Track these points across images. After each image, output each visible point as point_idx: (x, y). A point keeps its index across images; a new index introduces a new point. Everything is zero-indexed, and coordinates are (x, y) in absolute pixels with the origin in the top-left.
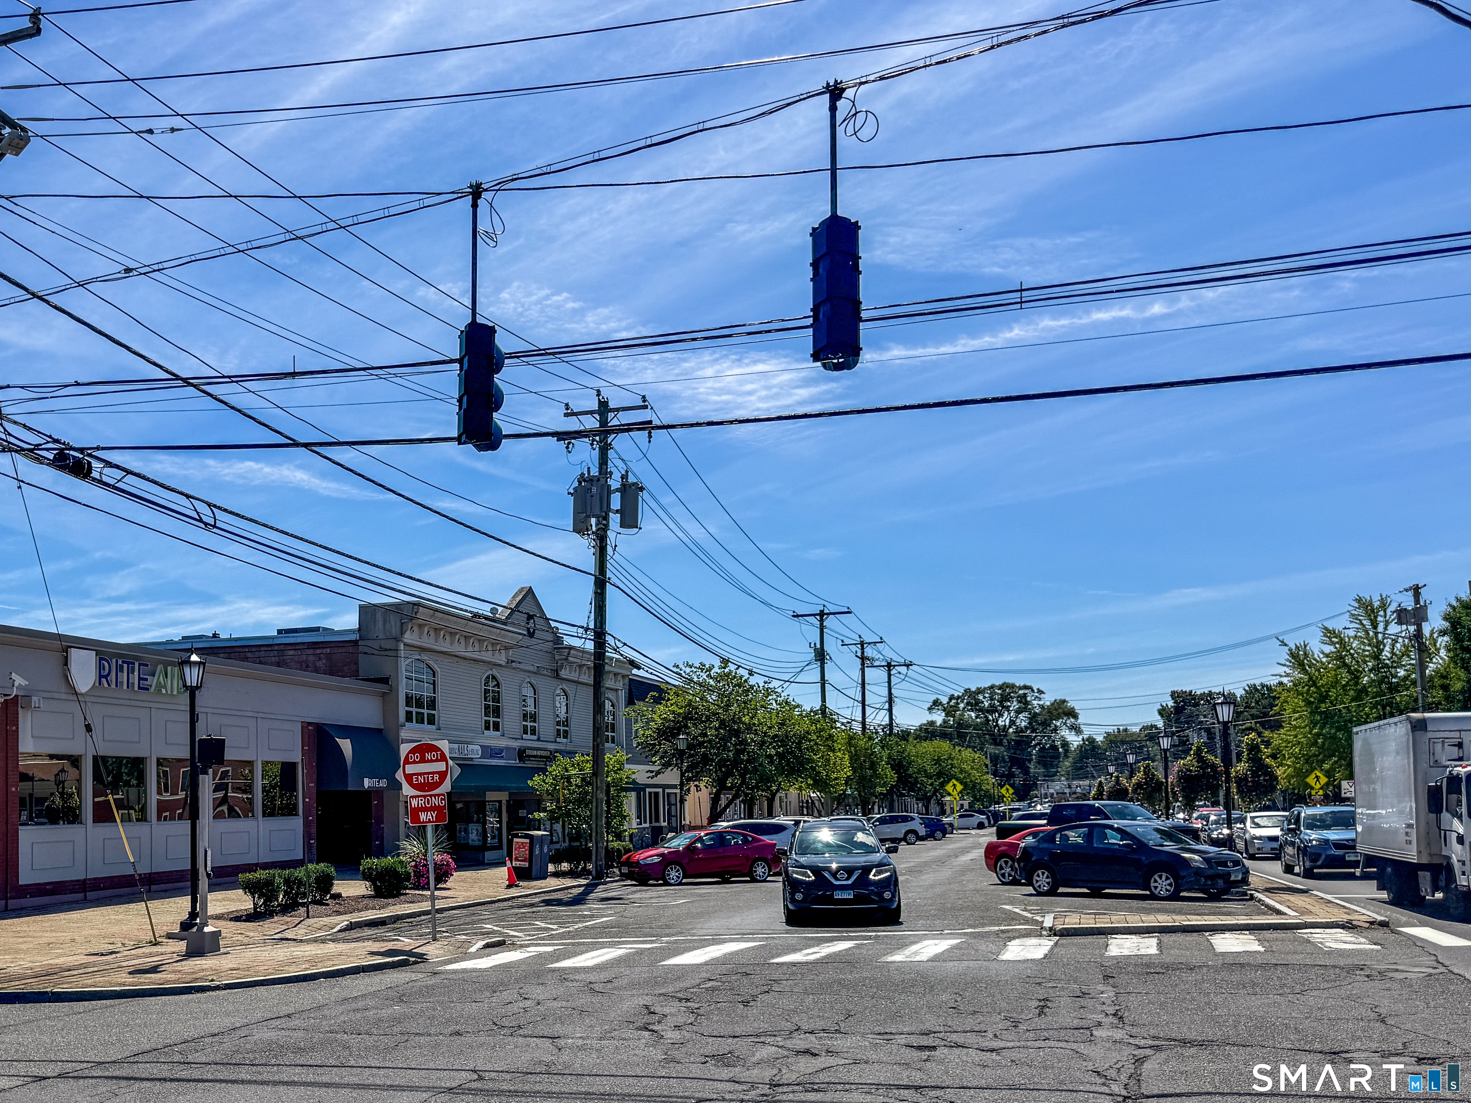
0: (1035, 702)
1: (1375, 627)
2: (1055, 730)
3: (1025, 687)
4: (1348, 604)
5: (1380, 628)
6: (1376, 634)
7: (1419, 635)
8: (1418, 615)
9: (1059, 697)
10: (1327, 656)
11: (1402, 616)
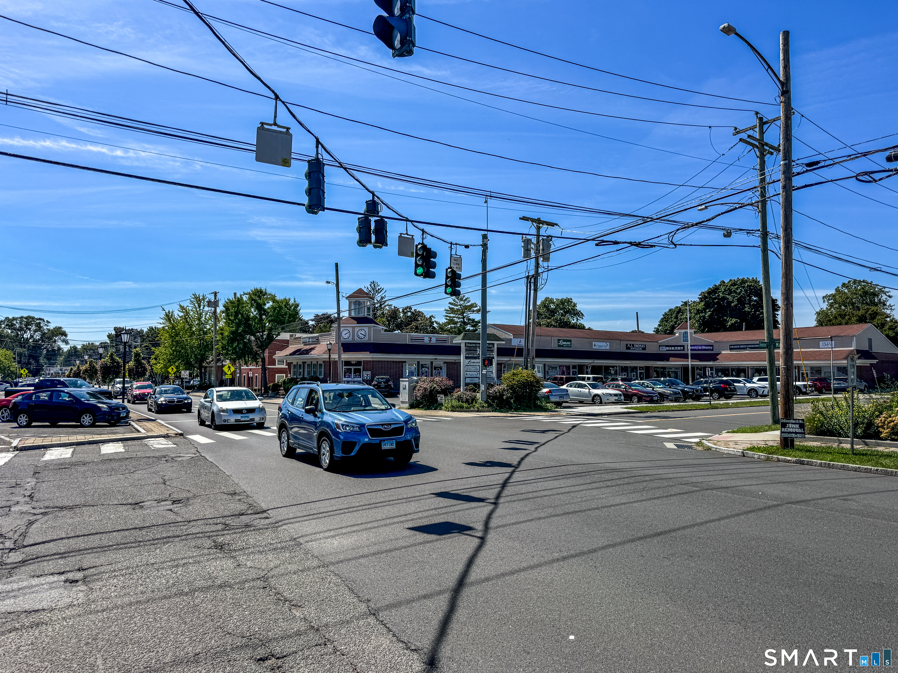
0: (45, 327)
1: (199, 307)
2: (55, 341)
3: (40, 319)
4: (190, 296)
5: (202, 308)
6: (200, 310)
7: (215, 312)
8: (214, 304)
9: (58, 325)
10: (180, 317)
11: (210, 304)
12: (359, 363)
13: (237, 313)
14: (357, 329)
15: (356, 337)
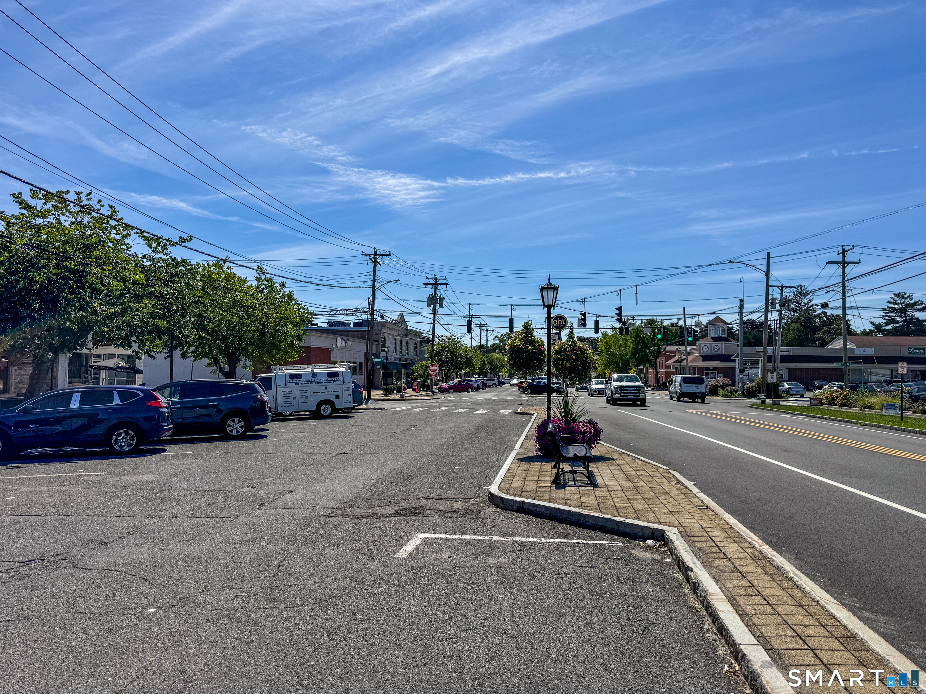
12: (714, 369)
13: (637, 336)
14: (713, 345)
15: (712, 351)
